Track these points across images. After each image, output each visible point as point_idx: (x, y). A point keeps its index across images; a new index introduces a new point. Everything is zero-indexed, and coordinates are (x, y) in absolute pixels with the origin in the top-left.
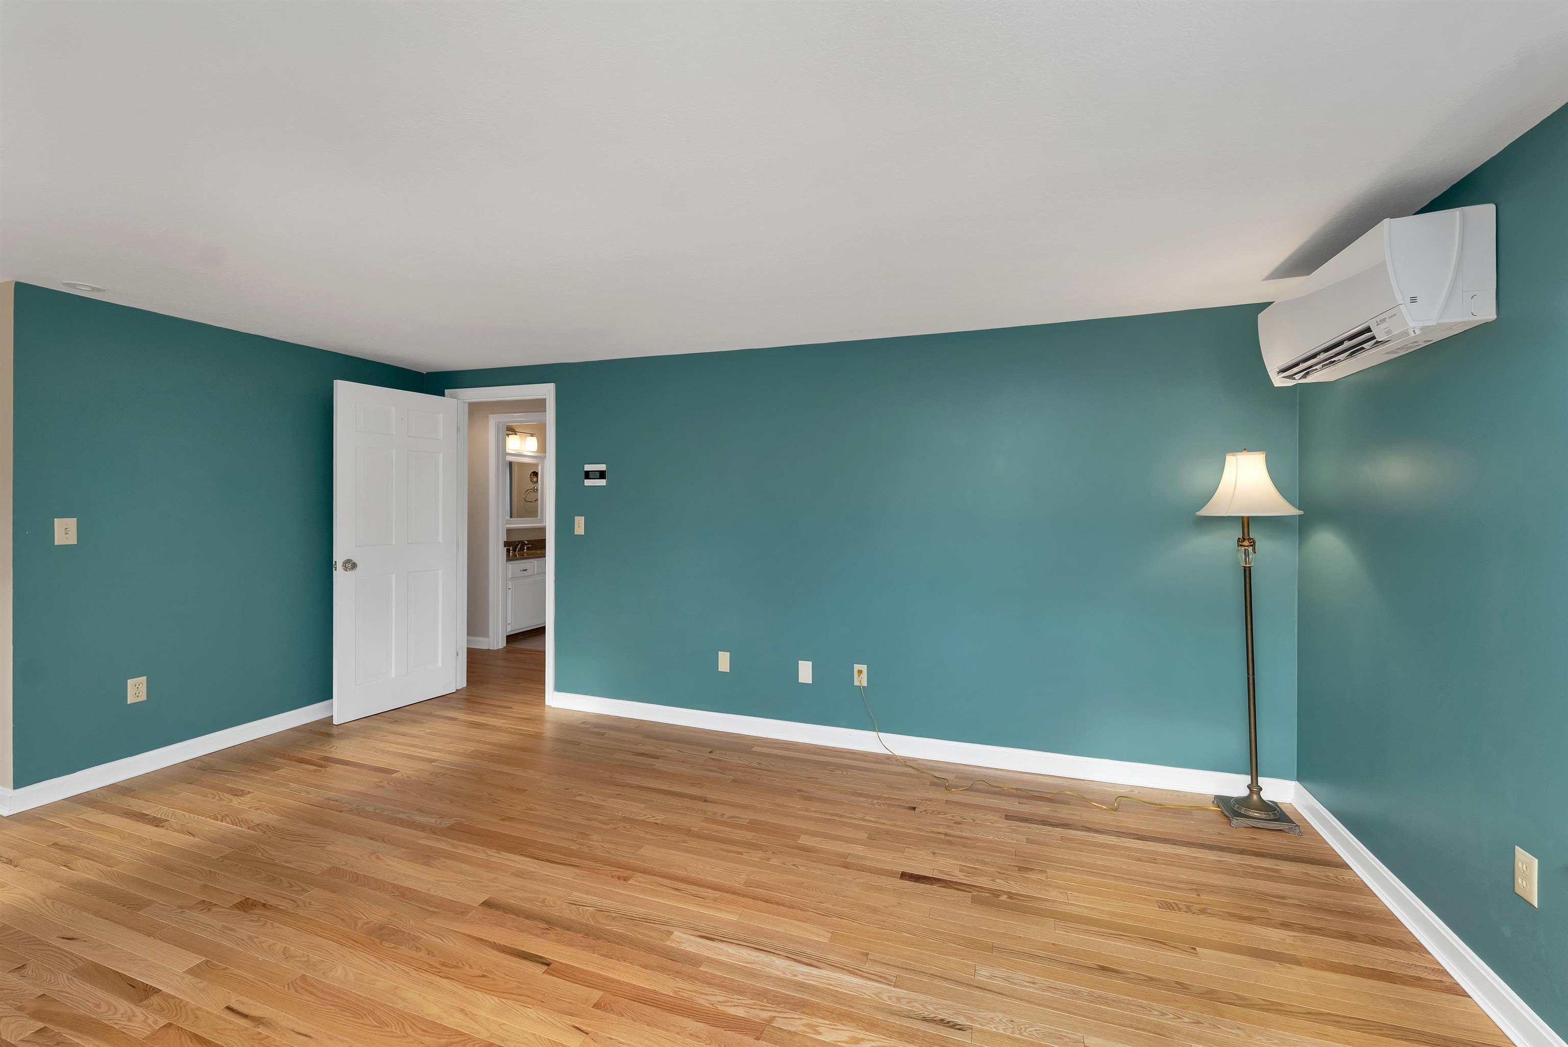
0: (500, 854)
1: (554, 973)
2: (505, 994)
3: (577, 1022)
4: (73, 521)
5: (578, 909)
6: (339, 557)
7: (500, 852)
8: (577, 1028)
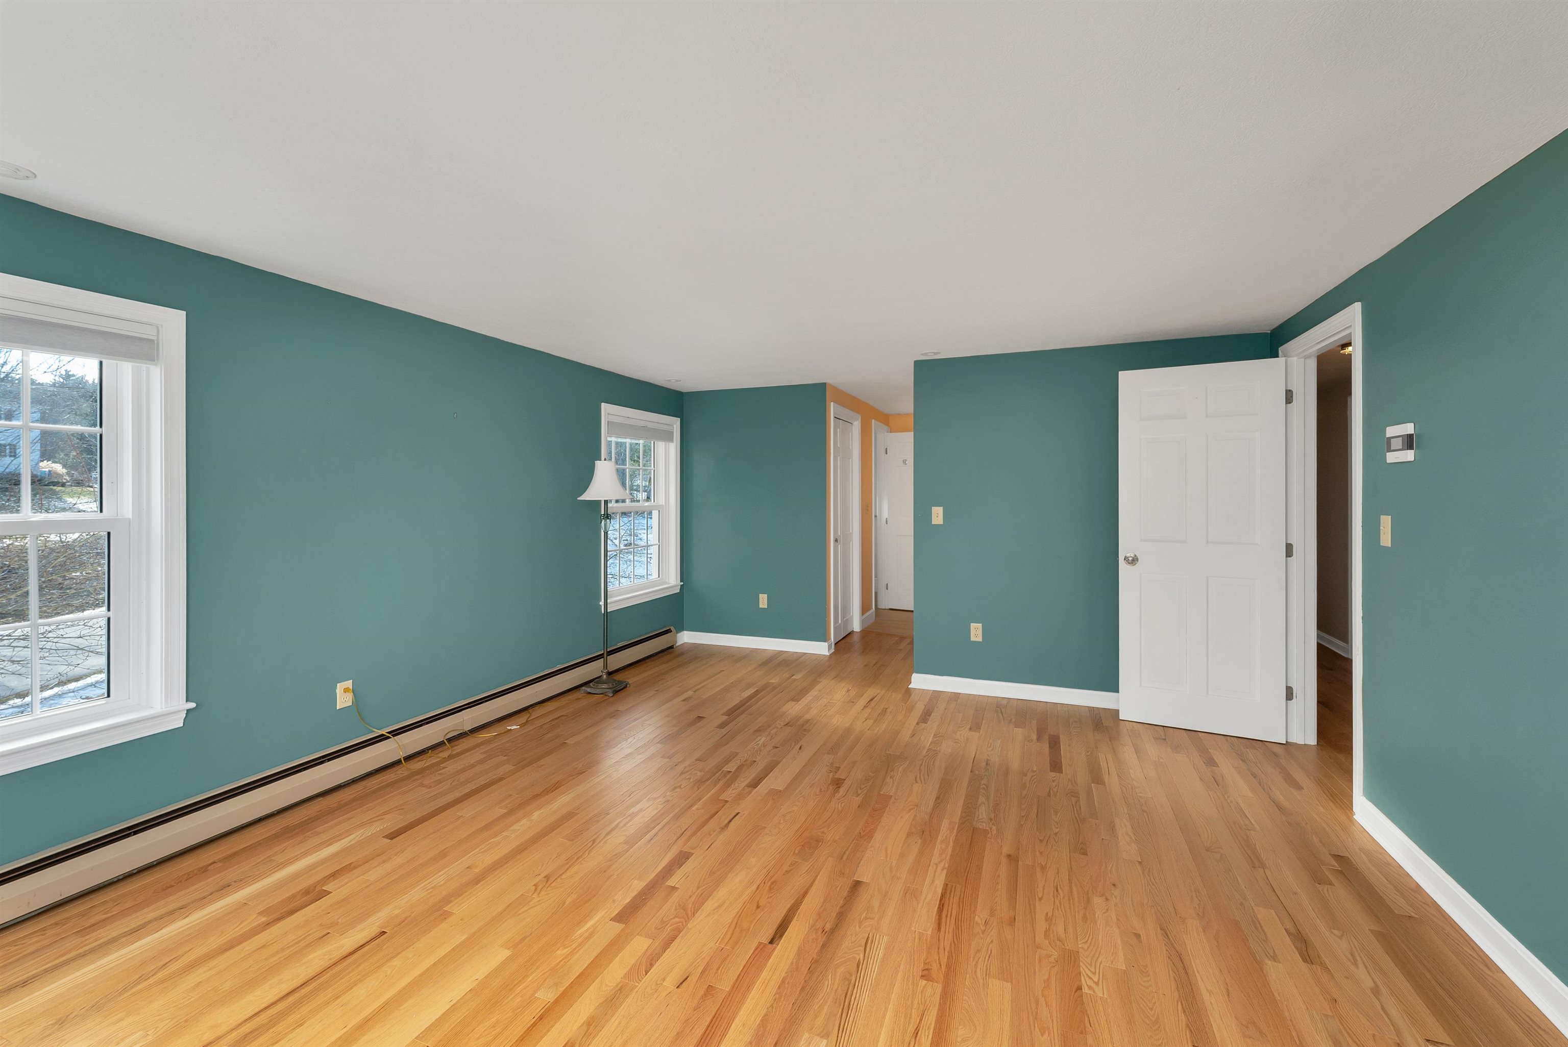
0: (942, 870)
1: (759, 949)
2: (734, 925)
3: (694, 978)
4: (941, 509)
5: (860, 946)
6: (1124, 550)
7: (945, 871)
8: (686, 979)
